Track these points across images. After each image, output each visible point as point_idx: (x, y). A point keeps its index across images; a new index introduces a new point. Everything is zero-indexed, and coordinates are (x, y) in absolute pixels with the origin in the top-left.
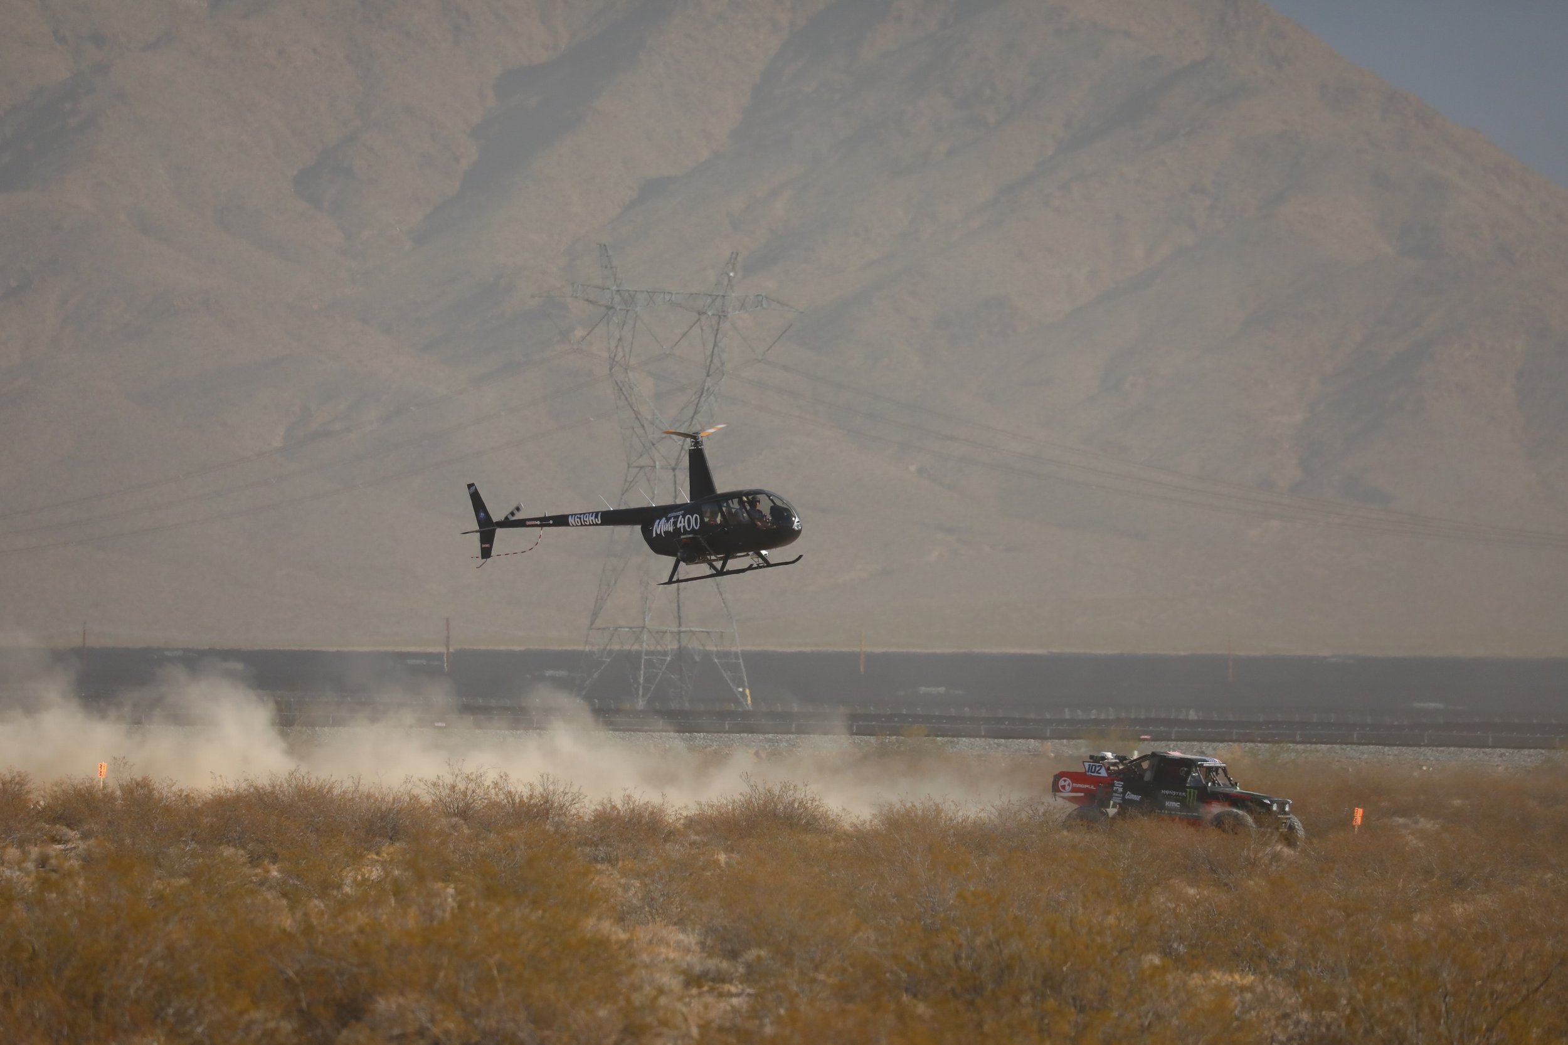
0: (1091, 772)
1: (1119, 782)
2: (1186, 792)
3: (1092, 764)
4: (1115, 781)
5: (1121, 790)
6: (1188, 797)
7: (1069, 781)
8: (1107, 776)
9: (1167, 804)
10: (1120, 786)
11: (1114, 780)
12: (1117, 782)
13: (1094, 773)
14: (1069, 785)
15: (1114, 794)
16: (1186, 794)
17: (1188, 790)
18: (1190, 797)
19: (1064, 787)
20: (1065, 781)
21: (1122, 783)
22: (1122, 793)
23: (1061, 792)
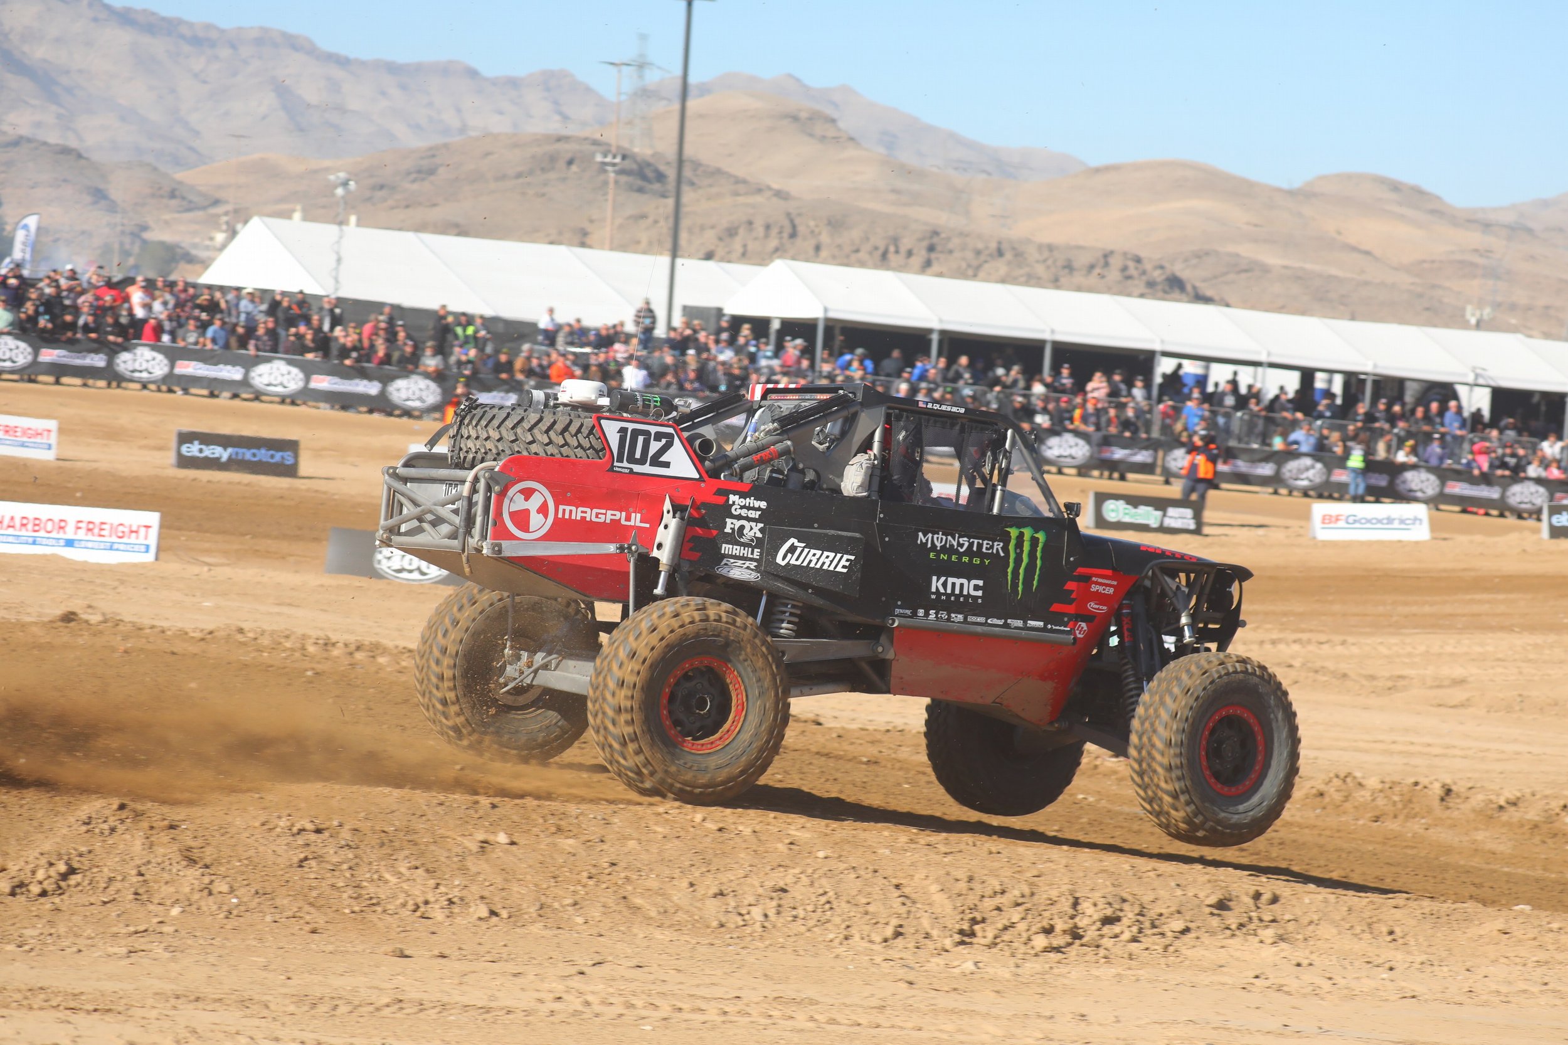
0: (632, 459)
1: (751, 501)
2: (1006, 539)
3: (631, 426)
4: (731, 496)
5: (753, 531)
6: (1012, 556)
7: (542, 495)
8: (697, 476)
9: (936, 584)
10: (752, 514)
11: (726, 493)
12: (742, 502)
13: (642, 461)
14: (543, 510)
15: (726, 548)
16: (1005, 549)
17: (1014, 532)
18: (1018, 560)
19: (522, 519)
20: (528, 493)
21: (763, 504)
22: (759, 543)
23: (513, 537)
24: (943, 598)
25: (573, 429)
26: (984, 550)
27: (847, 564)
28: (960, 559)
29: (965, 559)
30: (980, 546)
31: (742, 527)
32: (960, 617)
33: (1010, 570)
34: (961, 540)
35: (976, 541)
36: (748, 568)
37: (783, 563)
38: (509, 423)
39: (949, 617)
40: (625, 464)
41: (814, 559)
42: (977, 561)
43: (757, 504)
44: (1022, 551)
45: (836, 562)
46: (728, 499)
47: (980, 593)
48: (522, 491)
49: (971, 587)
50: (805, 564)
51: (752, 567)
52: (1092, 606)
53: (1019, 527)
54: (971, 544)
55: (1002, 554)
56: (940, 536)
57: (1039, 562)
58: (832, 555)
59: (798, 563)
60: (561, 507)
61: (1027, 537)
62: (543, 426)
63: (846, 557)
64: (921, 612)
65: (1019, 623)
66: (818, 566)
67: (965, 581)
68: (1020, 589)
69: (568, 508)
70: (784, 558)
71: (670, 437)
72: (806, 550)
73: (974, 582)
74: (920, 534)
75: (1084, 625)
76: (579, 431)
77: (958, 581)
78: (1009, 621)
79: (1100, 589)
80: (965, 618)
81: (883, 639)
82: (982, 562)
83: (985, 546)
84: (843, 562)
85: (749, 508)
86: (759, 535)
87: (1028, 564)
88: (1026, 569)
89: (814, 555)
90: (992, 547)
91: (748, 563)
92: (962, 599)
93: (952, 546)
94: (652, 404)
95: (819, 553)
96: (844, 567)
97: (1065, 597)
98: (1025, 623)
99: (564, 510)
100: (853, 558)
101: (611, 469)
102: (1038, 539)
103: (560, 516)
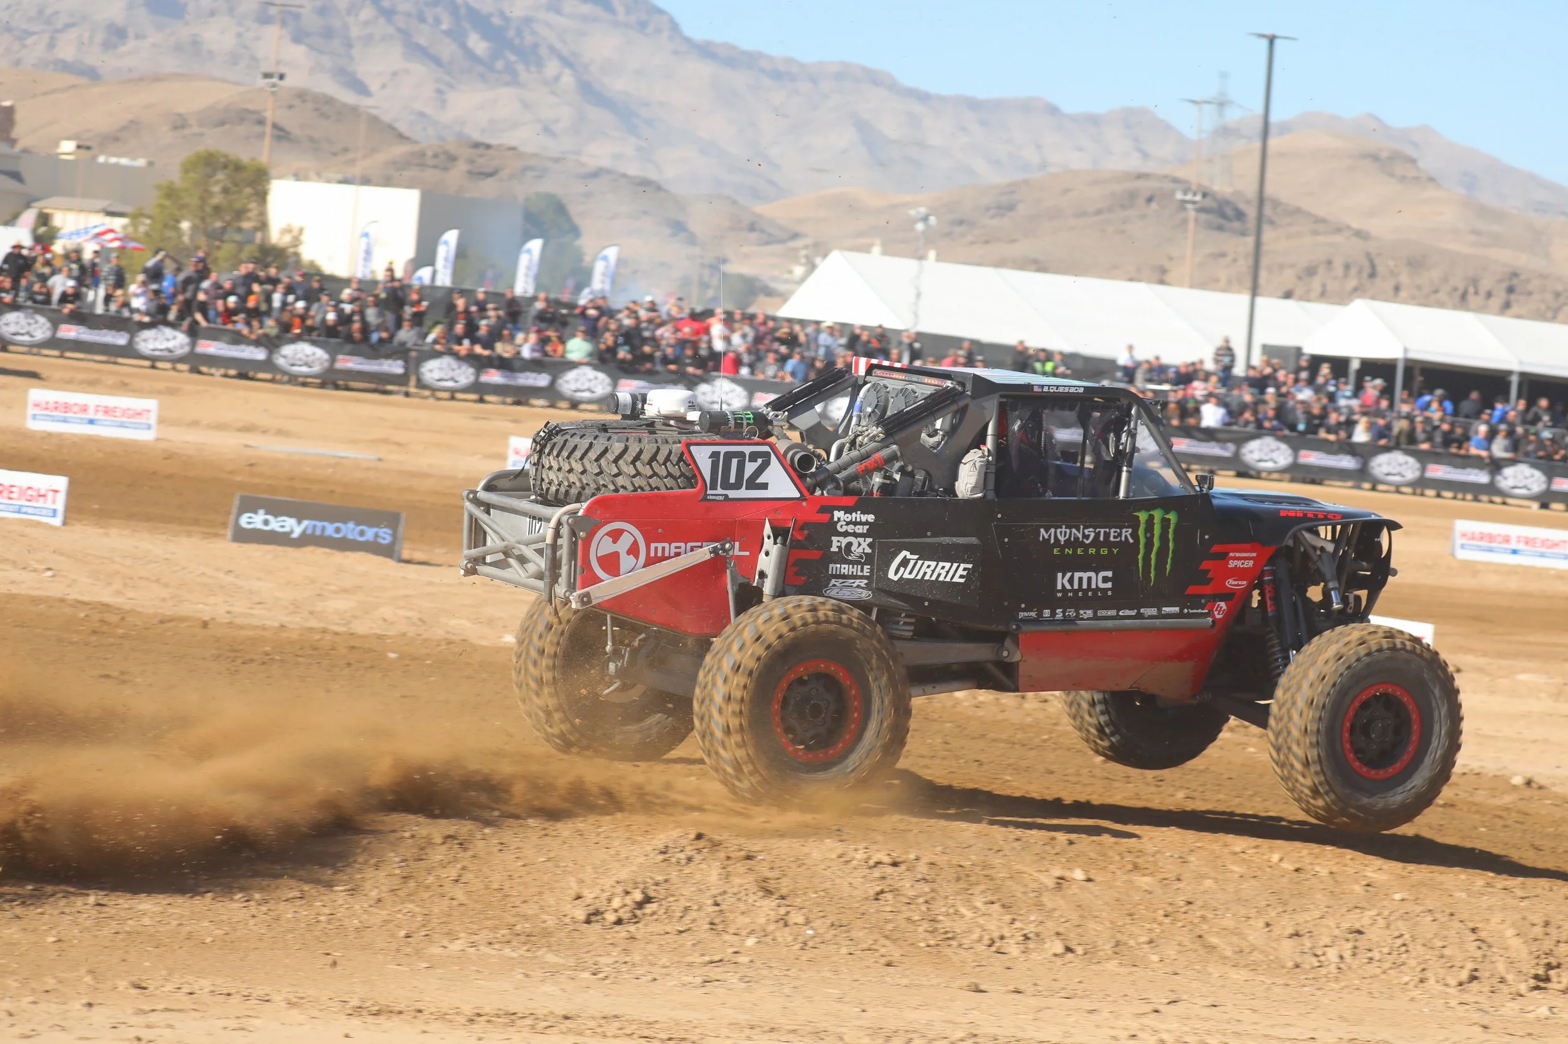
0: (726, 485)
1: (857, 516)
2: (1135, 525)
4: (837, 514)
5: (862, 546)
6: (1142, 540)
7: (632, 533)
8: (798, 495)
9: (1062, 581)
10: (860, 529)
11: (829, 510)
12: (848, 517)
14: (634, 550)
15: (834, 568)
16: (1135, 535)
17: (1143, 516)
18: (1149, 545)
19: (611, 564)
20: (616, 535)
21: (871, 518)
22: (868, 559)
24: (1070, 594)
25: (661, 458)
26: (1112, 539)
27: (965, 573)
28: (1086, 551)
29: (1092, 551)
30: (1107, 535)
31: (850, 544)
32: (1090, 613)
33: (1140, 557)
34: (1086, 531)
35: (1102, 531)
36: (858, 586)
37: (896, 578)
38: (592, 455)
39: (1078, 614)
40: (719, 491)
41: (929, 571)
42: (1104, 551)
43: (864, 518)
44: (1152, 535)
45: (952, 572)
46: (833, 516)
47: (1109, 585)
48: (609, 534)
49: (1099, 580)
50: (919, 577)
51: (863, 585)
52: (1231, 583)
53: (1148, 510)
54: (1097, 535)
55: (1131, 541)
56: (1064, 530)
57: (1171, 545)
58: (948, 565)
59: (912, 576)
60: (653, 546)
61: (1157, 520)
62: (629, 457)
63: (963, 566)
64: (1047, 613)
65: (1153, 611)
66: (934, 578)
67: (1092, 574)
68: (1152, 575)
69: (660, 545)
70: (896, 572)
71: (766, 455)
72: (920, 562)
73: (1102, 574)
74: (1042, 530)
75: (1223, 604)
76: (667, 459)
77: (1085, 576)
78: (1142, 610)
79: (1239, 563)
80: (1095, 613)
81: (1008, 642)
82: (1110, 551)
83: (1112, 534)
84: (960, 572)
85: (855, 523)
86: (868, 550)
87: (1159, 549)
88: (1158, 554)
89: (929, 567)
90: (1120, 535)
91: (857, 582)
92: (1090, 594)
93: (1077, 539)
94: (745, 422)
95: (933, 564)
96: (961, 577)
97: (1202, 578)
98: (1159, 610)
99: (656, 548)
100: (970, 566)
101: (705, 499)
102: (1169, 520)
103: (652, 554)
